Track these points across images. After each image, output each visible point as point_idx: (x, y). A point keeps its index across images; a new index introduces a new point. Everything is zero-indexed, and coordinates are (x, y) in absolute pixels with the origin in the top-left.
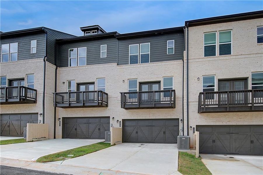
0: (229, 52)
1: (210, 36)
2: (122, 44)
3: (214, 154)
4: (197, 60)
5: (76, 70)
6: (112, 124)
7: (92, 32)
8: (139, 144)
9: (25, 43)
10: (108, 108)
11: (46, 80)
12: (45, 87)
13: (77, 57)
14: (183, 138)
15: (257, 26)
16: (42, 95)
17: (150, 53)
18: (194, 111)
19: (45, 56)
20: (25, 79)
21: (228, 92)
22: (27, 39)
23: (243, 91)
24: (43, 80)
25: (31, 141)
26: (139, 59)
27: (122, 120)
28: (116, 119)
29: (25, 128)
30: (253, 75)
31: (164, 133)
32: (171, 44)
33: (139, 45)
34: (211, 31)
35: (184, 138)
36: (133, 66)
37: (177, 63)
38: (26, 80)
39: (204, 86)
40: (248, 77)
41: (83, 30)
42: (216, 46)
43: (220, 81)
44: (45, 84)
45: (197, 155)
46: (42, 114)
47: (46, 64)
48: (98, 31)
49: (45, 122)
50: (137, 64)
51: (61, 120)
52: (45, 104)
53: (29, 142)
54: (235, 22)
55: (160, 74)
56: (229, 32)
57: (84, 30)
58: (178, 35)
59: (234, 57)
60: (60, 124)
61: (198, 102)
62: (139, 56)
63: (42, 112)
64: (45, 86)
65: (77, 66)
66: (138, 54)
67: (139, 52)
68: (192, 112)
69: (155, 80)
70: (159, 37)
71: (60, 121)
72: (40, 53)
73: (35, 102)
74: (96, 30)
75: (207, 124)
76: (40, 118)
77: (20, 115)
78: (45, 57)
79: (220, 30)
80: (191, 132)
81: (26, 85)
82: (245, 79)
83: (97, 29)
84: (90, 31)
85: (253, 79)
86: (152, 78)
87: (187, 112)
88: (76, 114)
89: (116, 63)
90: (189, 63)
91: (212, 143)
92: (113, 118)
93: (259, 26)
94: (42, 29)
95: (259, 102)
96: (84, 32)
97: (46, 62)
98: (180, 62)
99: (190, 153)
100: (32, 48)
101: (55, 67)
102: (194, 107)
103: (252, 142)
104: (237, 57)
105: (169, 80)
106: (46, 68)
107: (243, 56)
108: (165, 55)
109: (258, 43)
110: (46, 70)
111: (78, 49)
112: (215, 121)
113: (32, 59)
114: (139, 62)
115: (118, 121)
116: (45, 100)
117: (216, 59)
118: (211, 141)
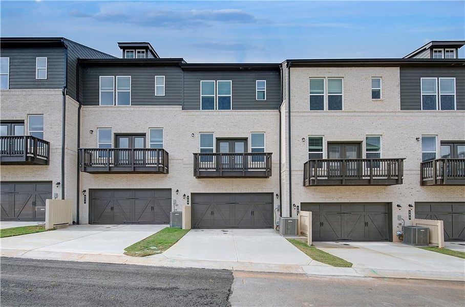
0: (339, 107)
1: (316, 83)
2: (190, 77)
3: (322, 241)
4: (301, 114)
5: (114, 112)
6: (176, 200)
7: (136, 52)
8: (219, 231)
9: (25, 60)
10: (168, 175)
11: (66, 127)
12: (66, 139)
13: (115, 90)
14: (289, 220)
15: (372, 77)
16: (61, 151)
17: (231, 95)
18: (299, 184)
19: (65, 85)
20: (25, 122)
21: (344, 161)
22: (29, 54)
23: (356, 160)
24: (61, 127)
25: (52, 230)
26: (216, 103)
27: (191, 193)
28: (181, 193)
29: (38, 208)
30: (367, 138)
31: (253, 213)
32: (261, 85)
33: (216, 81)
34: (318, 76)
35: (291, 220)
36: (206, 113)
37: (271, 113)
38: (27, 124)
39: (310, 150)
40: (362, 141)
41: (121, 47)
42: (324, 97)
43: (329, 143)
44: (66, 134)
45: (310, 242)
46: (59, 183)
47: (66, 99)
48: (147, 51)
49: (65, 196)
50: (213, 110)
51: (87, 193)
52: (65, 166)
53: (49, 230)
54: (347, 68)
55: (247, 128)
56: (339, 80)
57: (124, 47)
58: (271, 73)
59: (346, 114)
60: (85, 200)
61: (303, 172)
62: (216, 99)
63: (60, 180)
64: (66, 136)
65: (115, 105)
66: (215, 95)
67: (216, 93)
68: (296, 184)
69: (240, 137)
70: (245, 74)
71: (85, 195)
72: (54, 80)
73: (46, 163)
74: (145, 50)
75: (314, 202)
76: (56, 190)
77: (13, 185)
78: (65, 87)
79: (329, 76)
80: (294, 212)
81: (27, 132)
82: (359, 144)
83: (147, 48)
84: (134, 50)
85: (367, 145)
86: (235, 133)
87: (289, 185)
88: (114, 183)
89: (181, 106)
90: (291, 117)
91: (319, 226)
92: (177, 191)
93: (374, 77)
94: (60, 40)
95: (378, 174)
96: (124, 51)
97: (67, 96)
98: (276, 112)
99: (299, 240)
100: (38, 69)
101: (77, 104)
102: (298, 177)
103: (366, 224)
104: (349, 114)
105: (259, 137)
106: (66, 107)
107: (356, 114)
108: (254, 100)
109: (373, 98)
110: (66, 109)
111: (115, 78)
112: (324, 196)
113: (39, 90)
114: (216, 108)
115: (185, 195)
116: (65, 161)
117: (325, 114)
118: (319, 223)
